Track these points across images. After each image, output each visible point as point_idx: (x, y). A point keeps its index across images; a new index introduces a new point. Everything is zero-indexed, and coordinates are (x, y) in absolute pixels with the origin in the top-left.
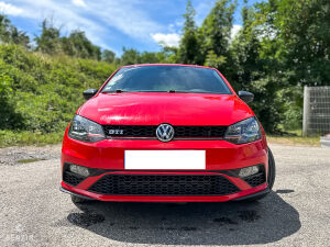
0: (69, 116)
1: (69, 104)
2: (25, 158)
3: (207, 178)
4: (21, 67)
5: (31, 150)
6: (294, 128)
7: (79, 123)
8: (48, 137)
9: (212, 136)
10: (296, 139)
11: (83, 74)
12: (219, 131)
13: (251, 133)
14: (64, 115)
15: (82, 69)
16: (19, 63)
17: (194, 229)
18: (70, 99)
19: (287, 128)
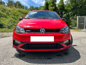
0: (16, 24)
1: (15, 21)
2: (3, 36)
3: (55, 44)
4: (2, 11)
5: (5, 34)
6: (74, 27)
7: (18, 28)
8: (10, 30)
9: (56, 32)
10: (75, 30)
11: (19, 13)
12: (58, 30)
13: (66, 30)
14: (14, 24)
15: (19, 11)
16: (2, 10)
17: (51, 58)
18: (16, 19)
19: (72, 27)
